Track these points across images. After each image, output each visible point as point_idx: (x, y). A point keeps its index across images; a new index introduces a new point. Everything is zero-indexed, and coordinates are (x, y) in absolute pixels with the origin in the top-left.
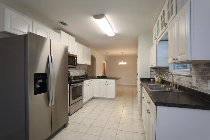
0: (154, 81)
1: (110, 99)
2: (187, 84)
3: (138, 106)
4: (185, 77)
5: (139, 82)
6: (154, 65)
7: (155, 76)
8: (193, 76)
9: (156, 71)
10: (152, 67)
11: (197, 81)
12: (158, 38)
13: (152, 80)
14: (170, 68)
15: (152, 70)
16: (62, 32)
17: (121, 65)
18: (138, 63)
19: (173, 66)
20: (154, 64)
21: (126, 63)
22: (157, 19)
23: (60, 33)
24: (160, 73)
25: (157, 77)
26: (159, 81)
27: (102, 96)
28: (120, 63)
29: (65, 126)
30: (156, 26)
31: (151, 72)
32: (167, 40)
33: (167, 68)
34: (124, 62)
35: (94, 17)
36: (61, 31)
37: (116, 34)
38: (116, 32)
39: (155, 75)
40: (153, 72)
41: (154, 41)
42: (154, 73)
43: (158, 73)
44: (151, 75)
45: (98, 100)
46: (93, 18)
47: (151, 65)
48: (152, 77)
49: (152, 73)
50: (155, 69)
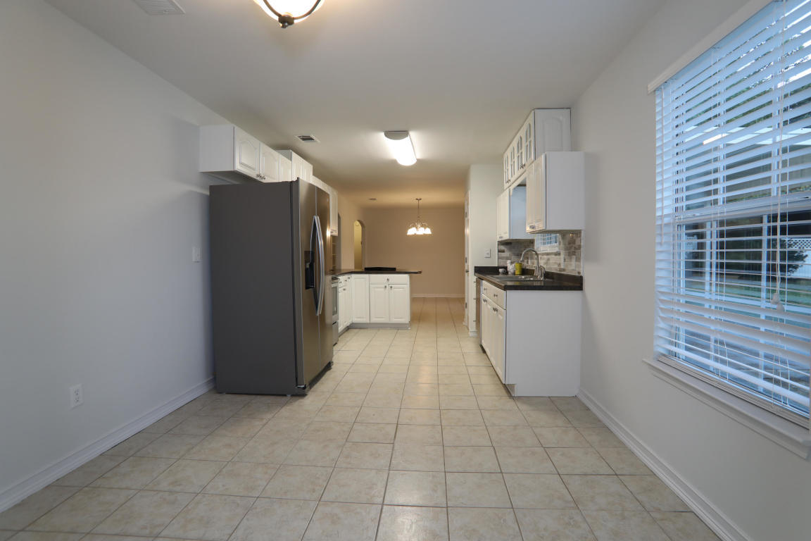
0: (506, 272)
1: (397, 327)
2: (556, 266)
3: (471, 334)
4: (553, 256)
5: (471, 278)
6: (506, 237)
7: (509, 261)
8: (562, 253)
9: (510, 250)
10: (500, 240)
11: (565, 260)
12: (512, 180)
13: (501, 270)
14: (536, 243)
15: (502, 248)
16: (294, 155)
17: (415, 236)
18: (468, 231)
19: (540, 237)
20: (505, 233)
21: (428, 231)
22: (511, 143)
23: (291, 159)
24: (519, 255)
25: (512, 263)
26: (517, 272)
27: (374, 320)
28: (412, 231)
29: (328, 366)
30: (508, 153)
31: (499, 251)
32: (525, 185)
33: (532, 242)
34: (423, 229)
35: (386, 135)
36: (293, 153)
37: (418, 160)
38: (419, 156)
39: (507, 259)
40: (503, 251)
41: (506, 185)
42: (507, 254)
43: (514, 254)
44: (500, 260)
45: (366, 330)
46: (386, 138)
47: (498, 237)
48: (502, 264)
49: (503, 255)
50: (508, 247)
